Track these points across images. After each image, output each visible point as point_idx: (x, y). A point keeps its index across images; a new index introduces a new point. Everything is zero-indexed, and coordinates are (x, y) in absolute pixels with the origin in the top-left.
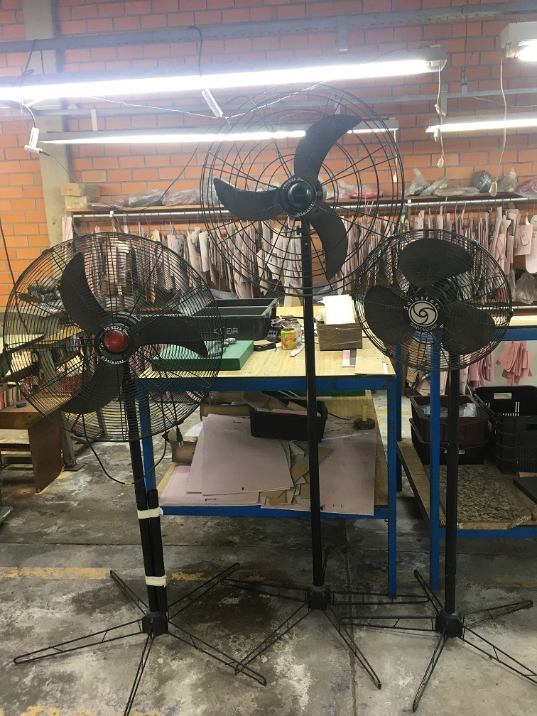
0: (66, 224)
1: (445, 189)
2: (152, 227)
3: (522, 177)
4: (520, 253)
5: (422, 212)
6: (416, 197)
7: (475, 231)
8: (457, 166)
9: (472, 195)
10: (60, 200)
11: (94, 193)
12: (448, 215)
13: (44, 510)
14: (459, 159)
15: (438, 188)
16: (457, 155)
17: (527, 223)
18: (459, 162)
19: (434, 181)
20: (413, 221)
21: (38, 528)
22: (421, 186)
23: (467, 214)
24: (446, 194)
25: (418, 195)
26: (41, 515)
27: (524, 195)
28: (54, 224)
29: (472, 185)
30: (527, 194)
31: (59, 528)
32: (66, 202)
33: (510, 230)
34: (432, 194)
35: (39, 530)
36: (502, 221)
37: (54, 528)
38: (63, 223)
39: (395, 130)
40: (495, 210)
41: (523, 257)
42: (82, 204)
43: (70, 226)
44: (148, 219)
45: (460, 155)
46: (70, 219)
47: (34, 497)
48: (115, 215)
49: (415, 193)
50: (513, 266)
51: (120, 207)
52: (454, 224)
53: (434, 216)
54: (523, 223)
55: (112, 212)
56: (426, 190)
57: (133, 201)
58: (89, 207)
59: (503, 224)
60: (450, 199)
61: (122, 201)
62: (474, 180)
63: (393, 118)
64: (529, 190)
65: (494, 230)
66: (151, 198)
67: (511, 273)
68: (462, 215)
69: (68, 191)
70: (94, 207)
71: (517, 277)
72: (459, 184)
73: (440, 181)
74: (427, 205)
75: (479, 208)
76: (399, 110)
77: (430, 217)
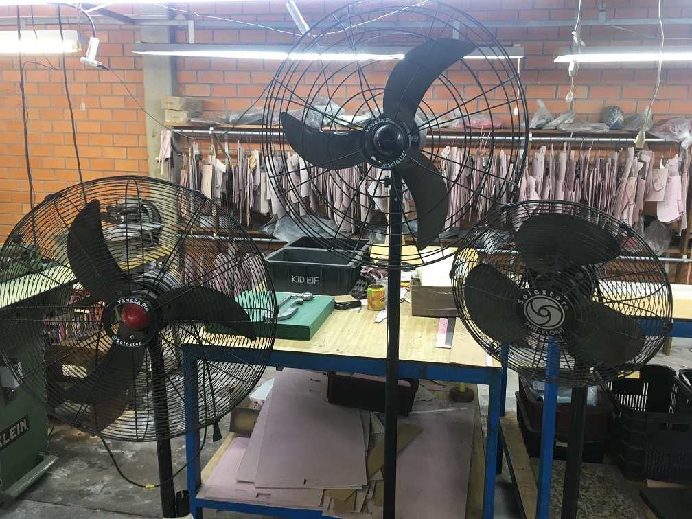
0: (164, 138)
1: (571, 124)
2: (252, 146)
3: (658, 115)
4: (651, 199)
5: (544, 148)
6: (539, 131)
7: (602, 172)
8: (586, 99)
9: (600, 132)
10: (161, 113)
11: (197, 108)
12: (573, 152)
13: (94, 460)
14: (589, 91)
15: (563, 122)
16: (586, 88)
17: (662, 166)
18: (588, 95)
19: (559, 114)
20: (533, 156)
21: (81, 485)
22: (544, 119)
23: (594, 152)
24: (572, 129)
25: (540, 128)
26: (90, 467)
27: (660, 135)
28: (153, 137)
29: (600, 121)
30: (663, 134)
31: (104, 487)
32: (166, 115)
33: (642, 174)
34: (556, 129)
35: (82, 487)
36: (633, 163)
37: (98, 487)
38: (162, 136)
39: (519, 57)
40: (626, 150)
41: (654, 204)
42: (182, 118)
43: (168, 141)
44: (248, 138)
45: (589, 88)
46: (169, 133)
47: (88, 442)
48: (214, 132)
49: (537, 126)
50: (642, 213)
51: (222, 125)
52: (578, 163)
53: (556, 152)
54: (656, 166)
55: (211, 129)
56: (549, 124)
57: (234, 118)
58: (189, 121)
59: (634, 165)
60: (576, 135)
61: (224, 117)
62: (604, 115)
63: (519, 45)
64: (666, 131)
65: (624, 172)
66: (252, 116)
67: (640, 220)
68: (589, 153)
69: (168, 105)
70: (193, 123)
71: (647, 224)
72: (587, 119)
73: (566, 115)
74: (550, 140)
75: (609, 146)
76: (524, 36)
77: (552, 153)
